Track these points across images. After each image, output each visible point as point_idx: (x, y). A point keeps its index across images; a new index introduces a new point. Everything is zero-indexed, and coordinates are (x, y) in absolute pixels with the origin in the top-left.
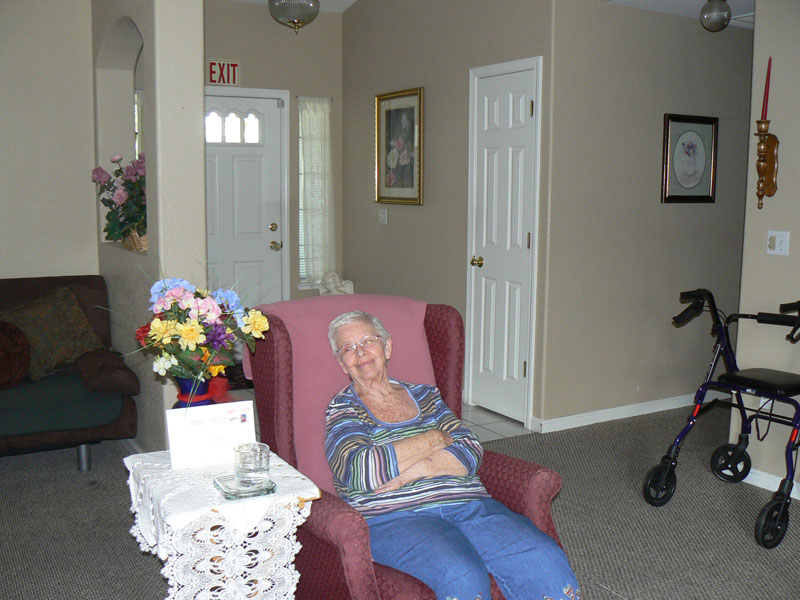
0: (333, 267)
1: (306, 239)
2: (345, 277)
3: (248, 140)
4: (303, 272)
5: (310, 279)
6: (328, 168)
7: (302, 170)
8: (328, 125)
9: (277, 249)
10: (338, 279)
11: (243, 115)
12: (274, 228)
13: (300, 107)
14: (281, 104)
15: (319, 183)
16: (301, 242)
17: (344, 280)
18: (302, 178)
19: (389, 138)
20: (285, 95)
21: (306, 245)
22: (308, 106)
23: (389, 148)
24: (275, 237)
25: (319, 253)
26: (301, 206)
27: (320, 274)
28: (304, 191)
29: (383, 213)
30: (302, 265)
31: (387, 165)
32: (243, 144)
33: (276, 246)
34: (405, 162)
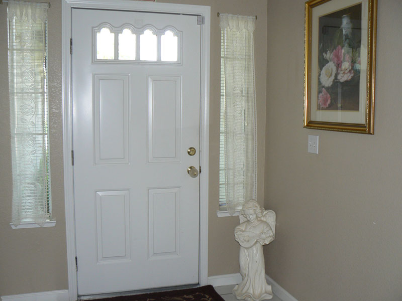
0: (255, 196)
1: (227, 163)
2: (267, 206)
3: (164, 58)
4: (223, 197)
5: (230, 206)
6: (252, 89)
7: (223, 92)
8: (252, 43)
9: (194, 176)
10: (258, 210)
11: (159, 32)
12: (192, 152)
13: (222, 24)
14: (201, 19)
15: (241, 105)
16: (222, 166)
17: (266, 209)
18: (223, 99)
19: (322, 51)
20: (206, 11)
21: (227, 169)
22: (230, 23)
23: (322, 63)
24: (193, 161)
25: (240, 178)
26: (222, 129)
27: (241, 200)
28: (226, 113)
29: (314, 141)
30: (223, 190)
31: (319, 83)
32: (159, 63)
33: (193, 172)
34: (344, 77)
